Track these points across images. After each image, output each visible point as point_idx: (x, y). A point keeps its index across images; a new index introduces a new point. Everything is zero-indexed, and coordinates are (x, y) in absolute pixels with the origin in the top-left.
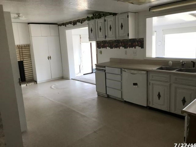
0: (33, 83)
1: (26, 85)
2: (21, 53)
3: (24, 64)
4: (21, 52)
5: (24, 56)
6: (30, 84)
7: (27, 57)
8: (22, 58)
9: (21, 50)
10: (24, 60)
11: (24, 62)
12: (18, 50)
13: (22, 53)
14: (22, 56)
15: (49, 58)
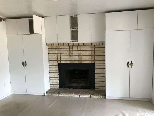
0: (100, 97)
1: (90, 96)
2: (93, 54)
3: (96, 67)
4: (93, 52)
5: (96, 57)
6: (96, 96)
7: (100, 59)
8: (93, 59)
9: (93, 49)
10: (96, 62)
11: (96, 64)
12: (90, 49)
13: (95, 53)
14: (93, 57)
15: (130, 64)
